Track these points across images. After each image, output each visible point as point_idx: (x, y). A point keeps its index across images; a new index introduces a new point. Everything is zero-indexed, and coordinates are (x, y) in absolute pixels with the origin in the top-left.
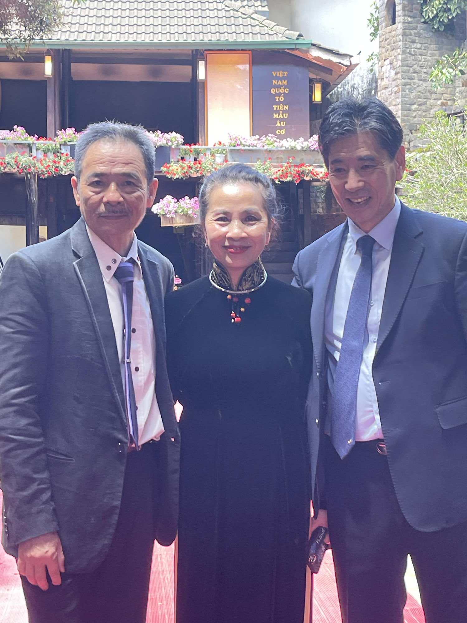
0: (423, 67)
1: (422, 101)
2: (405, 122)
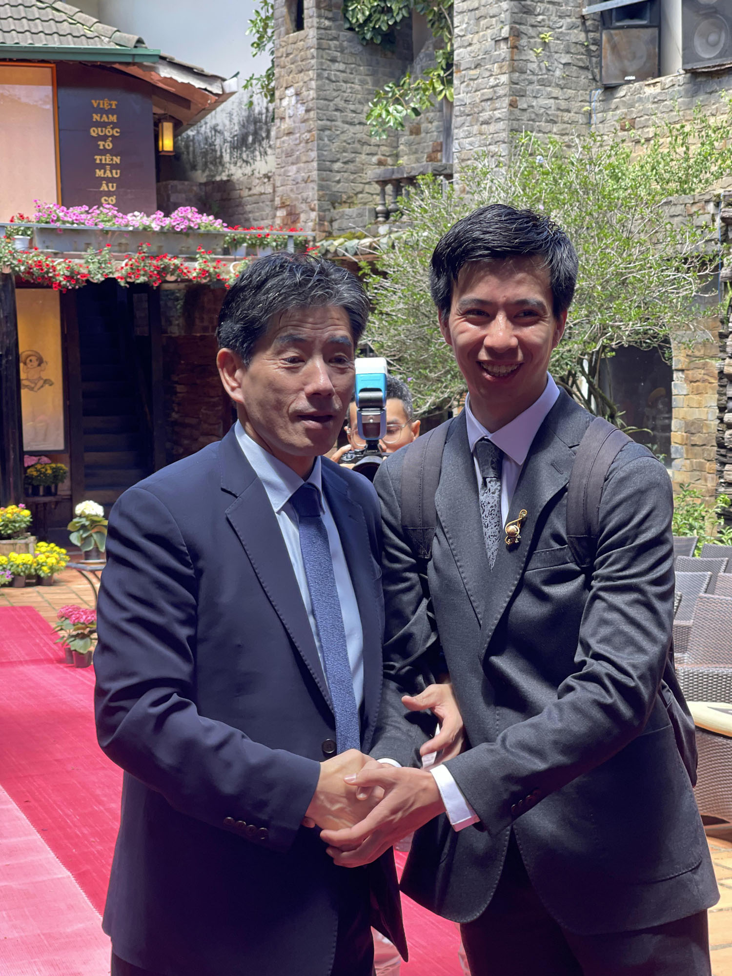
0: (349, 101)
1: (347, 156)
2: (323, 190)
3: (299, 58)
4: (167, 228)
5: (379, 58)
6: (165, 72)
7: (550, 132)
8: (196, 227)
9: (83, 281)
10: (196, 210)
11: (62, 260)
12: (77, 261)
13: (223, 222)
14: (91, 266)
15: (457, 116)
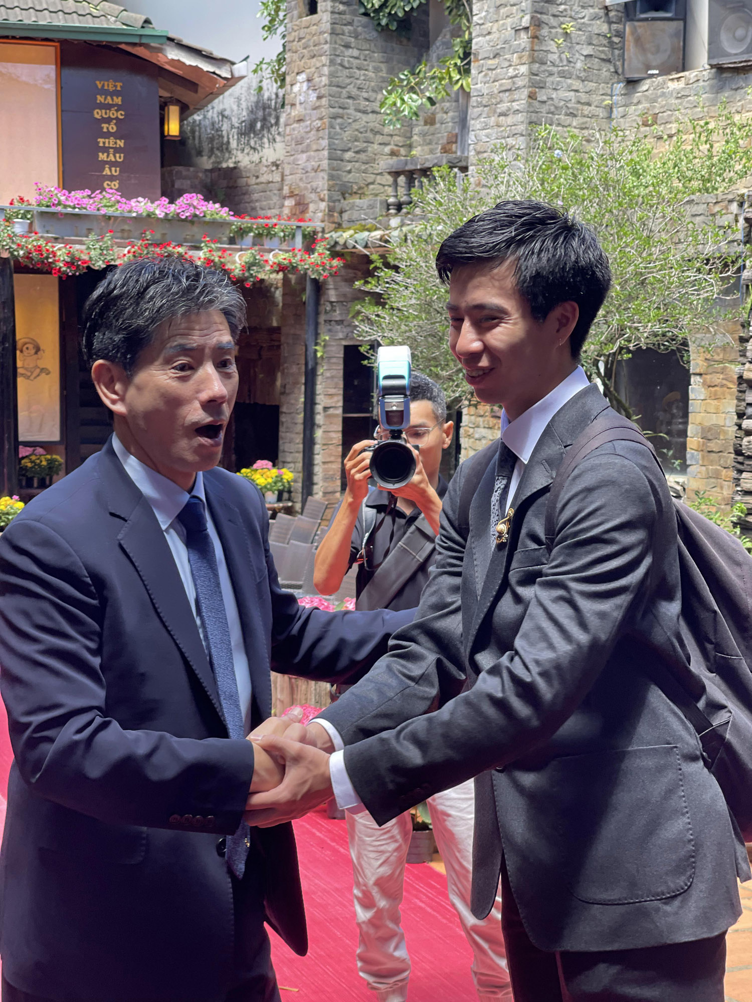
0: (362, 89)
1: (360, 145)
2: (334, 180)
3: (311, 43)
4: (171, 215)
5: (394, 45)
6: (173, 54)
7: (569, 125)
8: (201, 215)
9: (83, 267)
10: (202, 198)
11: (63, 245)
12: (78, 247)
13: (230, 211)
14: (93, 253)
15: (474, 107)
